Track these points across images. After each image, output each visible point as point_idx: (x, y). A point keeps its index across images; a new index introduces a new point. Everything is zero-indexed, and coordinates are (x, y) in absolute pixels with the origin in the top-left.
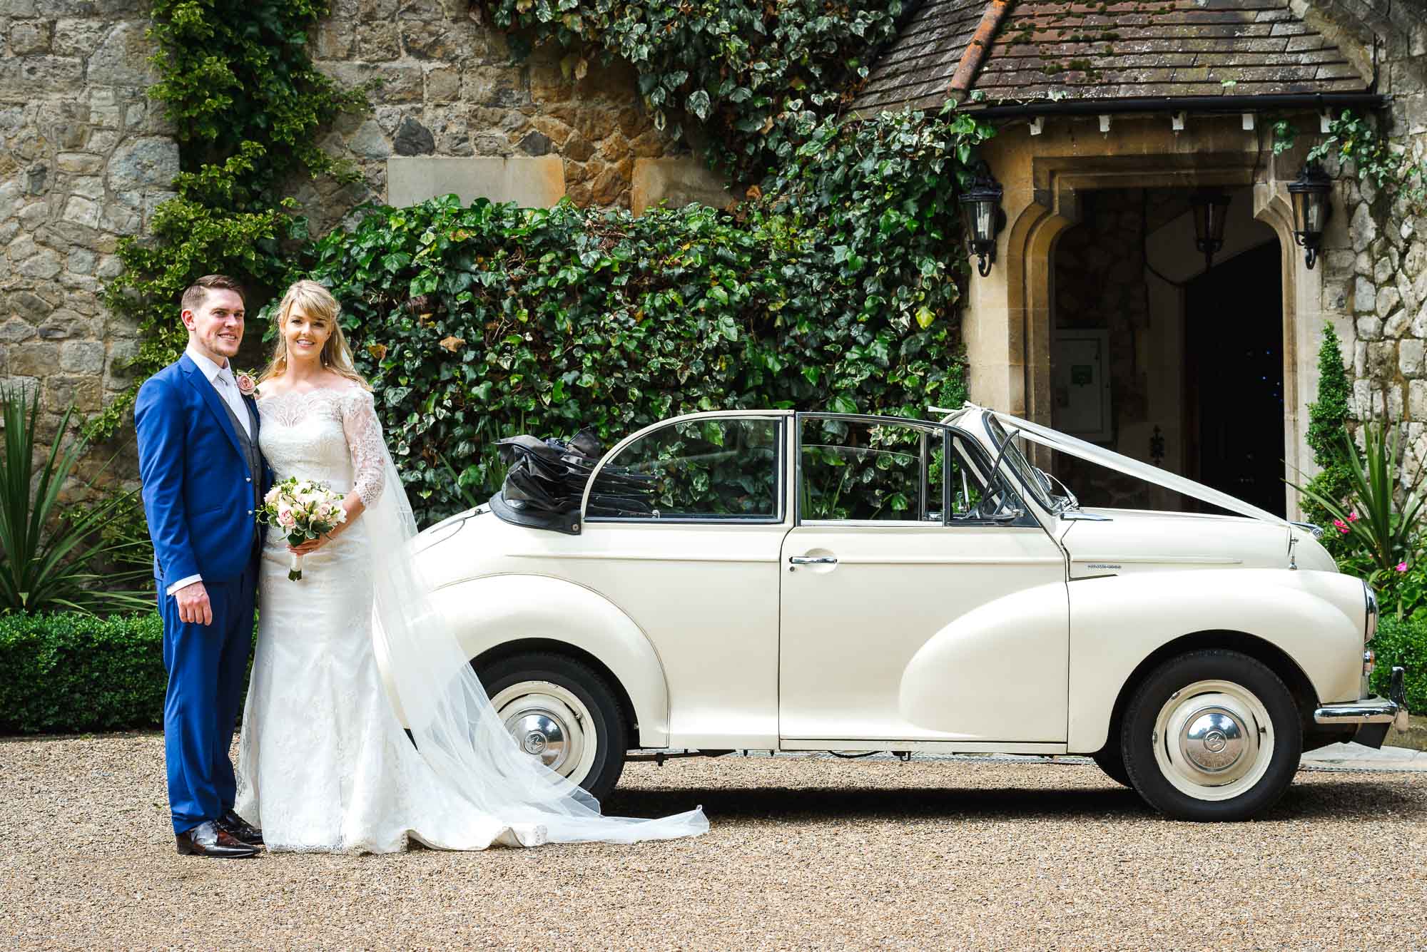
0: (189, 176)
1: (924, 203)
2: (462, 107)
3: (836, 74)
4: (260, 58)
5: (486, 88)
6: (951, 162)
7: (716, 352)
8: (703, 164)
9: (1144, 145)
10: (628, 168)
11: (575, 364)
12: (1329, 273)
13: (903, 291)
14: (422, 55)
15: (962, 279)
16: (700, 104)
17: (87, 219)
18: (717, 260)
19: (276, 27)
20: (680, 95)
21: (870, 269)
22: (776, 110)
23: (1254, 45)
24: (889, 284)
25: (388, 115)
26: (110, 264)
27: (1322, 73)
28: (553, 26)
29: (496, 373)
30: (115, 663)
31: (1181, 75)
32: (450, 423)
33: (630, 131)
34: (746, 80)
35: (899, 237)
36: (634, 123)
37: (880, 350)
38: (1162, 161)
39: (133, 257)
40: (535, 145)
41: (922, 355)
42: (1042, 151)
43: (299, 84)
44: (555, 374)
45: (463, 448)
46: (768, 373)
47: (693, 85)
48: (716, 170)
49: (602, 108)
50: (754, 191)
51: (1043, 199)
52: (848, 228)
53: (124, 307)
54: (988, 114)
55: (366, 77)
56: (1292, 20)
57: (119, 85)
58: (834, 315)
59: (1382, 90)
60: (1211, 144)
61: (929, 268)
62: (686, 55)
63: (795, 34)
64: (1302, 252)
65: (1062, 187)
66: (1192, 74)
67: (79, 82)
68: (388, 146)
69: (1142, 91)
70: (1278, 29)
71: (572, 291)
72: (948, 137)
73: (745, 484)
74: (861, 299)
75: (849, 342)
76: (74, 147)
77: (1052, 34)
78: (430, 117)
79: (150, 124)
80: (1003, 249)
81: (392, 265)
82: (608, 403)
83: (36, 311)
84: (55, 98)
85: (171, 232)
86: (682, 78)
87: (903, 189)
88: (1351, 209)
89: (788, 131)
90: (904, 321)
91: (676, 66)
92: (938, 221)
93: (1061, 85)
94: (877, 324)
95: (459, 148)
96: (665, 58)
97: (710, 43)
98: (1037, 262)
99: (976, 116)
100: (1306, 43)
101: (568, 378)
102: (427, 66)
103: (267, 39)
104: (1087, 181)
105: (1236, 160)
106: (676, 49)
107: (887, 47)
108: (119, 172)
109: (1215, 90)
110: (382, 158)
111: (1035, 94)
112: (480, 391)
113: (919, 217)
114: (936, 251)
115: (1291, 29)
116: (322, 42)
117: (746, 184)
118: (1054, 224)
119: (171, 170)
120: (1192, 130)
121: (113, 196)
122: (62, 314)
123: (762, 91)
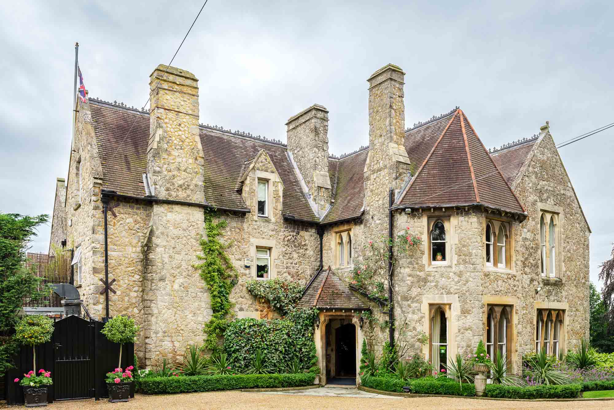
0: (214, 314)
1: (310, 320)
2: (247, 305)
3: (295, 302)
4: (223, 298)
5: (251, 302)
6: (314, 315)
7: (284, 339)
8: (278, 313)
9: (339, 313)
10: (268, 313)
11: (266, 341)
12: (363, 331)
13: (307, 331)
14: (242, 298)
15: (314, 329)
16: (278, 305)
17: (200, 320)
18: (284, 327)
19: (225, 294)
20: (276, 304)
21: (303, 328)
22: (288, 306)
23: (353, 301)
24: (305, 330)
25: (238, 306)
26: (204, 326)
27: (362, 305)
28: (260, 295)
29: (256, 342)
30: (210, 382)
31: (344, 305)
32: (250, 348)
33: (268, 308)
34: (284, 302)
35: (306, 325)
36: (269, 307)
37: (304, 339)
38: (341, 316)
39: (207, 325)
40: (257, 310)
41: (309, 340)
42: (325, 314)
43: (227, 302)
44: (264, 342)
45: (252, 352)
46: (290, 342)
47: (277, 303)
48: (279, 313)
49: (265, 306)
50: (284, 317)
51: (325, 320)
52: (299, 323)
53: (205, 332)
54: (319, 309)
55: (235, 301)
56: (357, 298)
57: (205, 302)
58: (298, 334)
59: (371, 308)
60: (348, 314)
61: (310, 328)
62: (277, 299)
63: (290, 297)
64: (360, 328)
65: (327, 318)
66: (345, 305)
67: (200, 301)
68: (238, 310)
69: (339, 307)
70: (356, 299)
71: (265, 331)
72: (313, 312)
73: (286, 356)
74: (301, 332)
75: (299, 338)
76: (199, 310)
77: (326, 299)
78: (243, 306)
79: (209, 307)
80: (320, 326)
81: (242, 327)
82: (270, 346)
83: (193, 332)
84: (197, 304)
85: (212, 322)
86: (276, 302)
87: (307, 318)
88: (366, 323)
89: (289, 309)
90: (307, 335)
91: (275, 300)
92: (312, 322)
93: (328, 306)
94: (303, 335)
95: (247, 310)
96: (274, 299)
97: (279, 298)
98: (324, 328)
99: (317, 309)
100: (360, 301)
101: (265, 342)
102: (243, 299)
103: (224, 296)
104: (330, 318)
105: (350, 316)
106: (275, 298)
107: (301, 298)
108: (205, 313)
109: (349, 307)
110: (237, 312)
111: (325, 307)
112: (254, 345)
113: (309, 322)
114: (311, 326)
115: (357, 299)
116: (230, 297)
117: (283, 316)
118: (326, 323)
119: (212, 314)
120: (345, 312)
121: (204, 317)
122: (197, 333)
123: (286, 304)
